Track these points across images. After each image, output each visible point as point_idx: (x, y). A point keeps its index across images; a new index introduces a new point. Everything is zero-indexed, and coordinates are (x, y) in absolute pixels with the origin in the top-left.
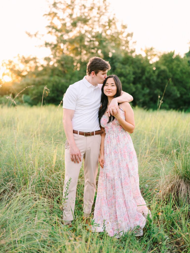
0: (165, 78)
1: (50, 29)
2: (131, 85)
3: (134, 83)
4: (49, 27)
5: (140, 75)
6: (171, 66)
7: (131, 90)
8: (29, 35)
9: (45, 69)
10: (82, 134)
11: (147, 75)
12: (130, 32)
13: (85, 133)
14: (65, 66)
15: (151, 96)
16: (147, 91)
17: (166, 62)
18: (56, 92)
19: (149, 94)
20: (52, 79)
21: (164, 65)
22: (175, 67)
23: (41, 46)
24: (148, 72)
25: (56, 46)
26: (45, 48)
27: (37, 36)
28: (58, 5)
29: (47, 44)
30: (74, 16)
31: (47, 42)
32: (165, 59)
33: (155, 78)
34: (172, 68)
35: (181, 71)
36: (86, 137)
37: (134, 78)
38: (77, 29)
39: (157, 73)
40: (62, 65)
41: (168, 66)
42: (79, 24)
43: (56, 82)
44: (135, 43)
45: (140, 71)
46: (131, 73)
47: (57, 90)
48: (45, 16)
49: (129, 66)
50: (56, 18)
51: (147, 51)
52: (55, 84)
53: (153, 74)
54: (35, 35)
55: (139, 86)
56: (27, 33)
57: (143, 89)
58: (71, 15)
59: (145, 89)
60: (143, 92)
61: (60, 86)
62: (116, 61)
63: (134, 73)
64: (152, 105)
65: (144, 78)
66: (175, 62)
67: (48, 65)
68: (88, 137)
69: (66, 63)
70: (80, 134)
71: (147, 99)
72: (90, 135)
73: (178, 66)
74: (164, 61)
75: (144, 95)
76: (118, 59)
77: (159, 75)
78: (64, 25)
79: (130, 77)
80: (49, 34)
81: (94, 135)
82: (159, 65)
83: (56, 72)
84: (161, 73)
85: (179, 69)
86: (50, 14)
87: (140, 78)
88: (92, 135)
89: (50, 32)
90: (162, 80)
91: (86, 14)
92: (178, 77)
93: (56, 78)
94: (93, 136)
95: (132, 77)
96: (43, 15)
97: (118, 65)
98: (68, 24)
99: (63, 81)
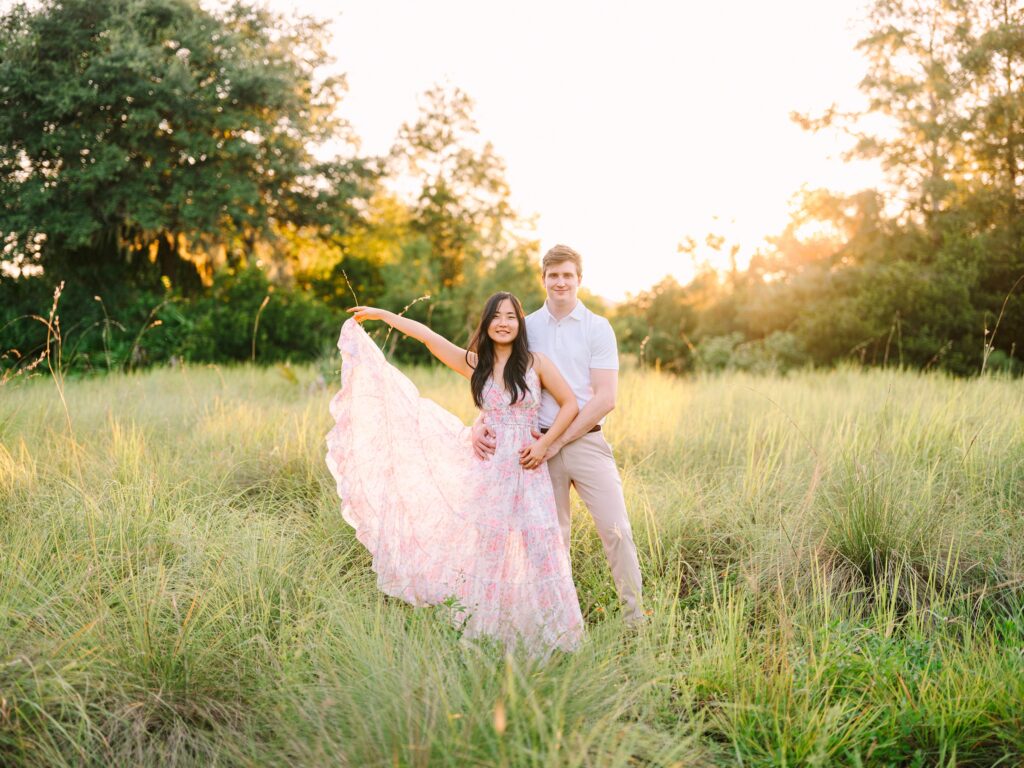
1: (878, 93)
4: (869, 82)
8: (806, 124)
14: (937, 219)
20: (886, 271)
23: (849, 156)
27: (837, 121)
29: (867, 146)
30: (977, 32)
31: (869, 135)
43: (897, 281)
47: (900, 312)
48: (865, 48)
50: (903, 51)
54: (827, 120)
56: (797, 117)
58: (962, 31)
61: (910, 294)
78: (936, 69)
80: (879, 113)
86: (878, 39)
89: (877, 104)
96: (855, 44)
99: (925, 278)
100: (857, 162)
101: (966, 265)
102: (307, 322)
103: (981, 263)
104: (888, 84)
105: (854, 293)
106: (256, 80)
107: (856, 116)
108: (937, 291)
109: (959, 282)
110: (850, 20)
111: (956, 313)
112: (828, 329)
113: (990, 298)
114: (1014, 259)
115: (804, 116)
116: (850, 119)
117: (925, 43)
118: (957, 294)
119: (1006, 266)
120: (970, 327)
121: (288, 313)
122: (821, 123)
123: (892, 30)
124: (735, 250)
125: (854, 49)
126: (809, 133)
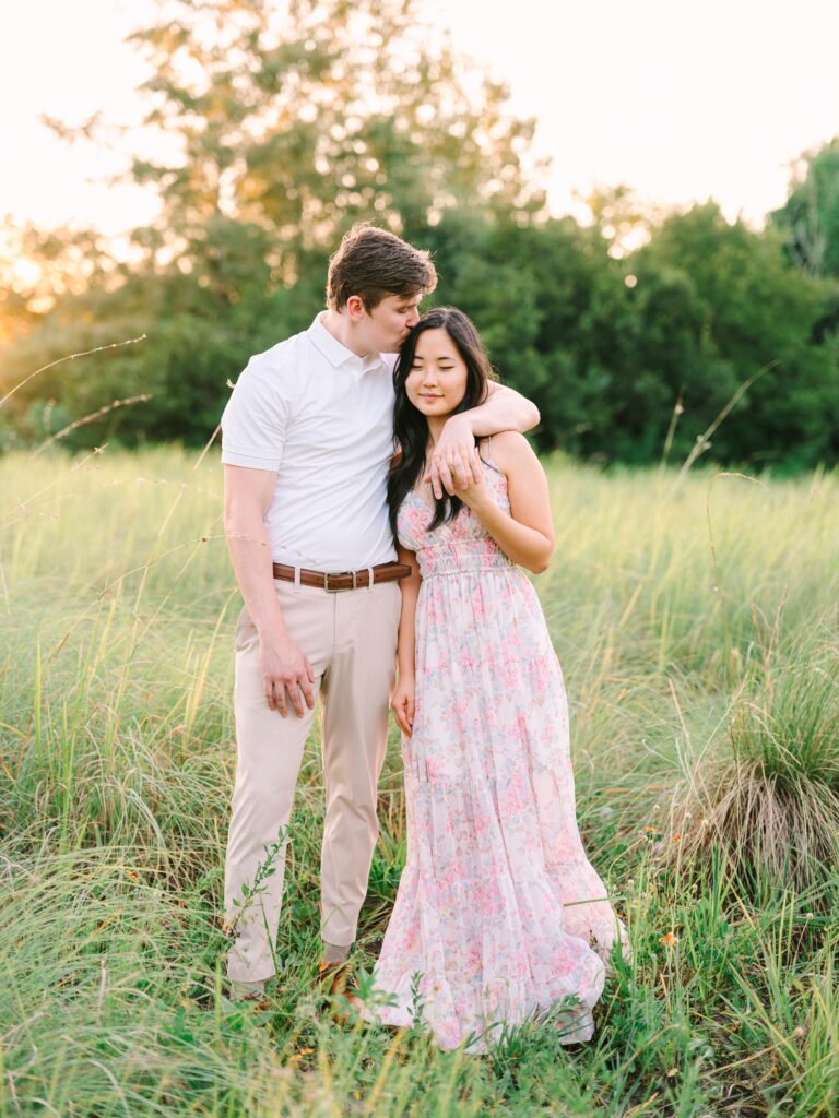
0: (680, 323)
1: (159, 99)
2: (531, 354)
3: (543, 345)
5: (569, 311)
6: (705, 269)
7: (531, 377)
8: (60, 130)
9: (137, 285)
10: (312, 579)
11: (598, 309)
12: (523, 118)
13: (329, 575)
14: (226, 267)
15: (620, 405)
16: (600, 380)
17: (684, 252)
18: (185, 388)
19: (611, 395)
20: (168, 328)
21: (677, 263)
22: (723, 274)
23: (116, 179)
24: (605, 297)
25: (183, 176)
26: (136, 187)
27: (96, 132)
29: (142, 171)
30: (268, 42)
31: (143, 159)
32: (678, 239)
33: (634, 321)
34: (712, 279)
35: (753, 290)
36: (332, 596)
37: (544, 325)
38: (282, 99)
39: (643, 298)
40: (214, 265)
41: (692, 269)
42: (291, 79)
43: (185, 343)
44: (547, 164)
45: (567, 291)
46: (529, 300)
47: (193, 381)
48: (136, 42)
49: (520, 268)
50: (182, 53)
51: (599, 204)
52: (181, 351)
53: (627, 306)
54: (86, 131)
55: (565, 359)
56: (48, 122)
57: (582, 371)
58: (253, 38)
59: (593, 371)
60: (585, 386)
61: (204, 359)
62: (459, 248)
63: (543, 302)
64: (625, 444)
65: (586, 323)
66: (727, 250)
67: (150, 263)
68: (344, 596)
69: (231, 257)
70: (303, 582)
71: (603, 418)
72: (352, 587)
73: (739, 270)
74: (676, 248)
75: (587, 401)
76: (470, 238)
77: (651, 312)
78: (224, 80)
79: (526, 320)
80: (154, 126)
81: (367, 584)
82: (653, 266)
83: (189, 298)
84: (662, 302)
85: (742, 283)
86: (154, 36)
87: (570, 322)
88: (359, 586)
89: (156, 116)
90: (666, 330)
91: (323, 34)
92: (737, 317)
93: (186, 327)
94: (364, 589)
95: (531, 319)
96: (127, 35)
97: (470, 266)
98: (241, 83)
100: (130, 186)
107: (125, 130)
115: (58, 123)
116: (116, 132)
122: (79, 134)
125: (125, 42)
126: (64, 142)
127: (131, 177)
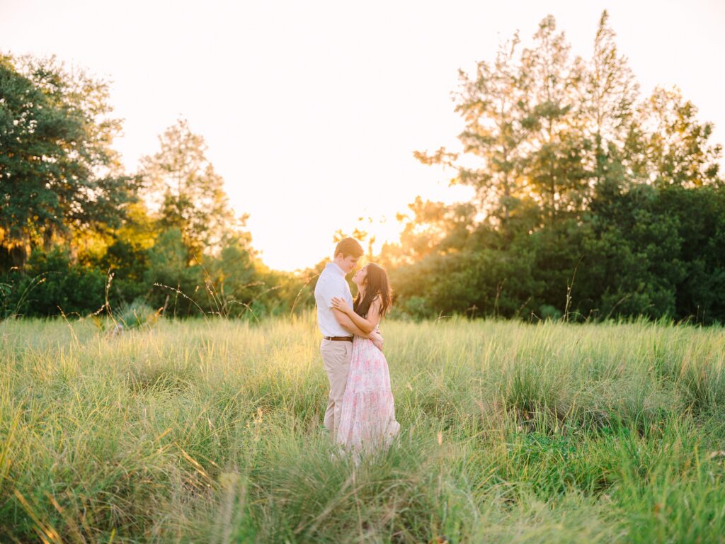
1: (470, 142)
2: (677, 261)
3: (686, 256)
4: (467, 135)
5: (703, 237)
7: (677, 275)
8: (423, 158)
14: (508, 222)
18: (484, 286)
20: (477, 256)
23: (453, 182)
25: (486, 177)
27: (442, 157)
28: (489, 84)
29: (465, 176)
31: (466, 169)
37: (684, 245)
42: (544, 123)
43: (486, 263)
44: (717, 150)
45: (701, 226)
46: (675, 231)
47: (488, 282)
48: (461, 112)
49: (672, 215)
50: (485, 114)
52: (484, 267)
54: (438, 158)
55: (700, 263)
56: (417, 155)
57: (710, 270)
58: (521, 104)
59: (717, 270)
60: (713, 279)
61: (494, 271)
62: (635, 206)
63: (682, 233)
65: (712, 242)
69: (512, 217)
78: (507, 127)
79: (673, 243)
86: (470, 105)
87: (703, 242)
89: (470, 148)
93: (487, 255)
95: (677, 243)
96: (455, 108)
97: (641, 214)
98: (516, 126)
99: (503, 259)
100: (459, 186)
101: (529, 252)
102: (95, 288)
103: (538, 252)
104: (478, 137)
105: (459, 270)
106: (59, 121)
107: (456, 157)
108: (511, 268)
109: (524, 262)
110: (452, 92)
111: (523, 282)
112: (447, 294)
113: (543, 273)
114: (557, 248)
115: (423, 155)
116: (452, 157)
117: (499, 110)
118: (524, 270)
119: (553, 252)
120: (532, 292)
121: (82, 282)
122: (434, 160)
123: (479, 101)
124: (372, 241)
125: (455, 111)
126: (426, 166)
127: (460, 180)
